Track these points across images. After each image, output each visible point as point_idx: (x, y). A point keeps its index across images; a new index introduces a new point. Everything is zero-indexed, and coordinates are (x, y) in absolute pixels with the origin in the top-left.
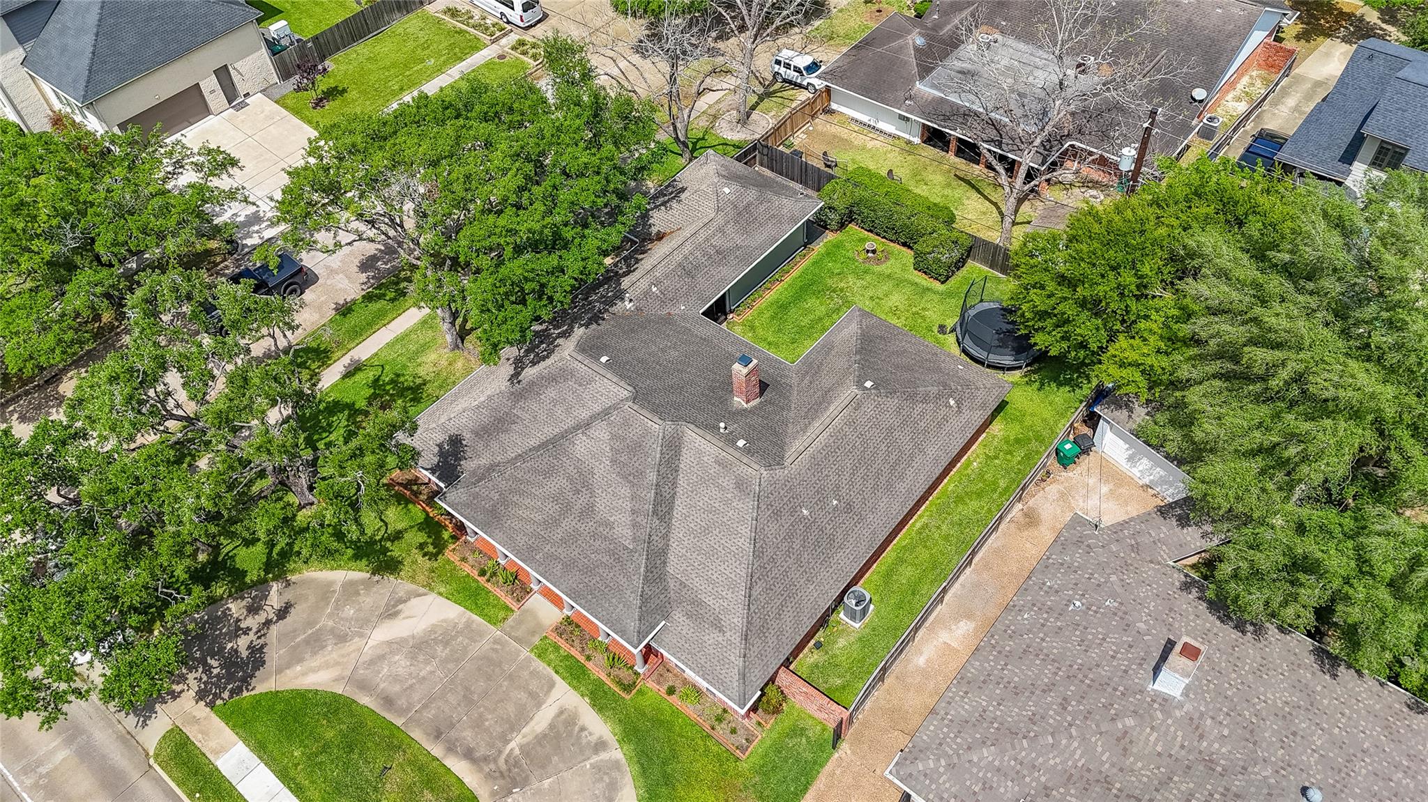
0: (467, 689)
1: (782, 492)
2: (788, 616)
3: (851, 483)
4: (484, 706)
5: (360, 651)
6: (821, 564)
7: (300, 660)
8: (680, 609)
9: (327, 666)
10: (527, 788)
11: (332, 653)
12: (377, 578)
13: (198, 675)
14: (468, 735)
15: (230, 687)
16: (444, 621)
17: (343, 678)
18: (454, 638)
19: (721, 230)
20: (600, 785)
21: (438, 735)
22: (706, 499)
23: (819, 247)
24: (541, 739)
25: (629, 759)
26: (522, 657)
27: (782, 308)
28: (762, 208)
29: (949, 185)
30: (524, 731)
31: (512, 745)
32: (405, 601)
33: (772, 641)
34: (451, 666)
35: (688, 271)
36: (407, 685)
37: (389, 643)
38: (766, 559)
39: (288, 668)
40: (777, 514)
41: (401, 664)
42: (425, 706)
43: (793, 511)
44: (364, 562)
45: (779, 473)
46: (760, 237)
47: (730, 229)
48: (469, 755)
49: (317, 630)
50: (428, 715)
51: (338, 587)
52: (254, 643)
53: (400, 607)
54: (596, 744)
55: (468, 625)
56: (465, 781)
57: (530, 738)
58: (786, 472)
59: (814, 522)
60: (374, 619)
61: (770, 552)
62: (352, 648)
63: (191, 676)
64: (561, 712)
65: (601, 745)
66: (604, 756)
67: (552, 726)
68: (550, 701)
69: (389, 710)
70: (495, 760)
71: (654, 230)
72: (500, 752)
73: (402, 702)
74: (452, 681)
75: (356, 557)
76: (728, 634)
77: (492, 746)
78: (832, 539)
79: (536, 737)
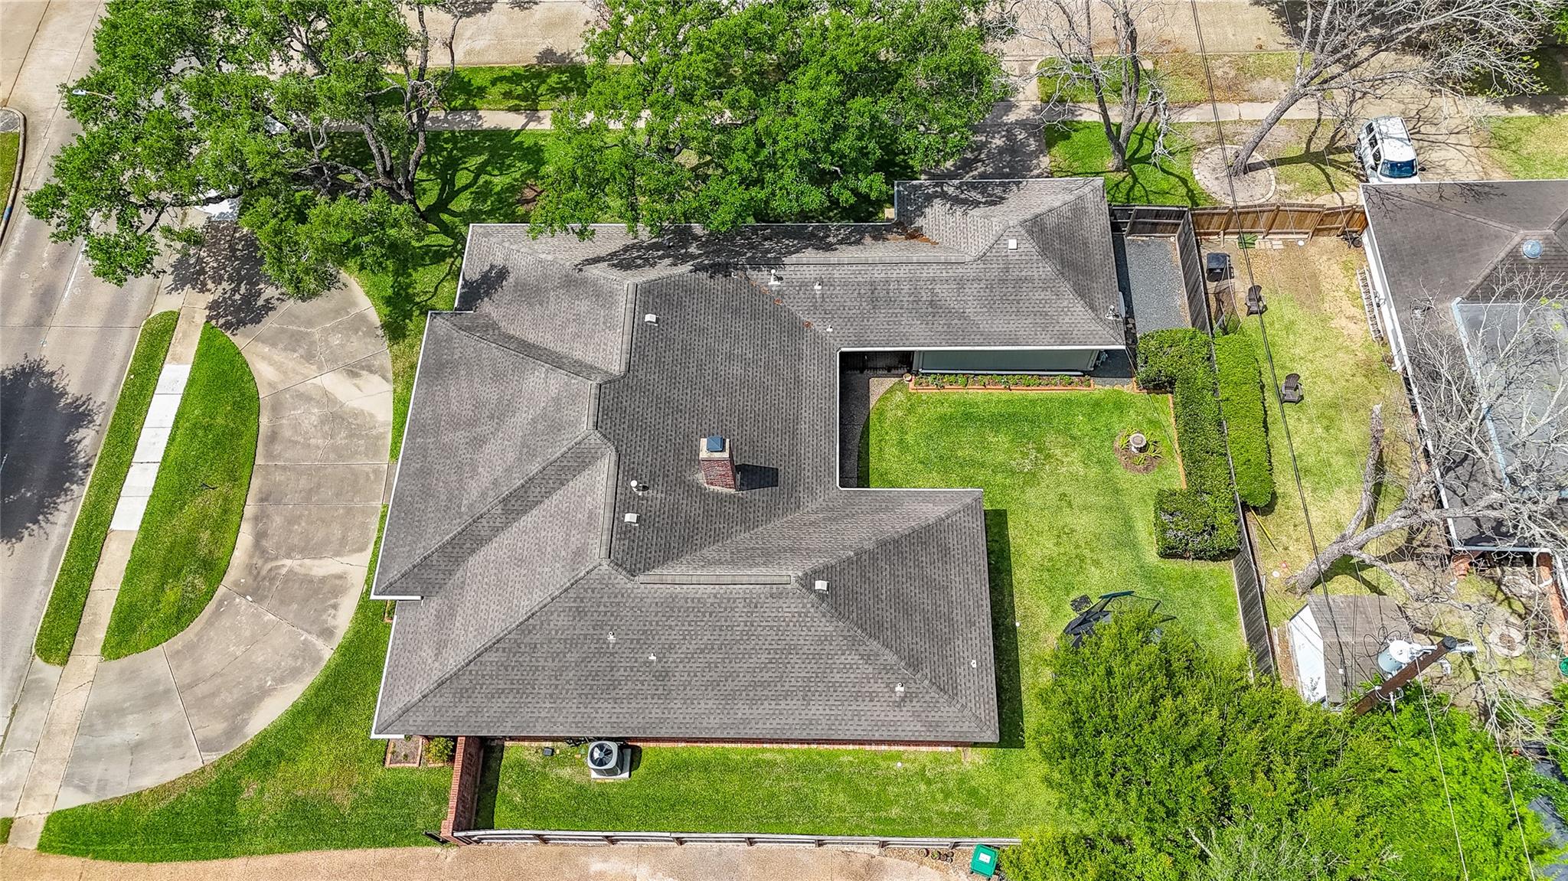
0: (319, 486)
1: (605, 599)
2: (498, 705)
3: (690, 657)
4: (310, 514)
5: (306, 378)
6: (580, 695)
7: (274, 345)
8: (440, 601)
9: (279, 367)
10: (256, 605)
11: (290, 360)
12: (380, 332)
13: (228, 288)
14: (278, 520)
15: (230, 318)
16: (372, 416)
17: (275, 388)
18: (360, 437)
19: (961, 283)
20: (290, 662)
21: (263, 499)
22: (550, 534)
23: (1100, 388)
24: (308, 580)
25: (327, 667)
26: (374, 504)
27: (968, 417)
28: (1039, 295)
29: (1351, 454)
30: (307, 562)
31: (288, 562)
32: (371, 372)
33: (462, 710)
34: (332, 456)
35: (876, 296)
36: (295, 438)
37: (326, 393)
38: (527, 640)
39: (263, 342)
40: (580, 613)
41: (310, 417)
42: (284, 468)
43: (598, 626)
44: (387, 311)
45: (621, 579)
46: (1000, 325)
47: (972, 289)
48: (260, 536)
49: (307, 333)
50: (279, 477)
51: (353, 312)
52: (272, 301)
53: (364, 373)
54: (327, 629)
55: (380, 437)
56: (236, 553)
57: (303, 571)
58: (629, 585)
59: (612, 654)
60: (340, 363)
61: (537, 638)
62: (305, 371)
63: (225, 285)
64: (340, 577)
65: (327, 633)
66: (319, 643)
67: (323, 580)
68: (345, 559)
69: (266, 445)
70: (267, 560)
71: (920, 222)
72: (276, 558)
73: (278, 448)
74: (318, 469)
75: (388, 301)
76: (437, 664)
77: (278, 547)
78: (614, 685)
79: (305, 575)
